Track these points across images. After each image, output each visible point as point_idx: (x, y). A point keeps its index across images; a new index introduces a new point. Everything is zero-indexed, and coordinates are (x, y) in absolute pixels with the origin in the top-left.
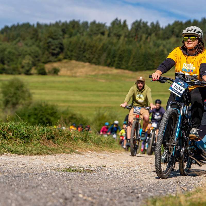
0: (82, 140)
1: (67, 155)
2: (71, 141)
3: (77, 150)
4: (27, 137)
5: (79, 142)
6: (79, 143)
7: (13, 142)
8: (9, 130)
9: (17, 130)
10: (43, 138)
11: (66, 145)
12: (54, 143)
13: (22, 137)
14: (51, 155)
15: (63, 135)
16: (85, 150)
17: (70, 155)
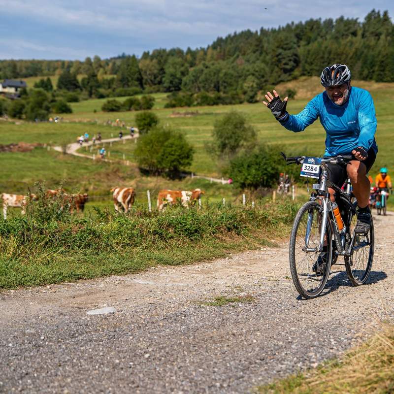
0: (286, 222)
1: (252, 253)
2: (267, 225)
3: (274, 239)
4: (196, 231)
5: (280, 226)
7: (174, 244)
8: (169, 225)
9: (181, 224)
10: (222, 229)
12: (238, 235)
13: (188, 233)
14: (225, 258)
15: (256, 218)
16: (286, 237)
17: (257, 252)
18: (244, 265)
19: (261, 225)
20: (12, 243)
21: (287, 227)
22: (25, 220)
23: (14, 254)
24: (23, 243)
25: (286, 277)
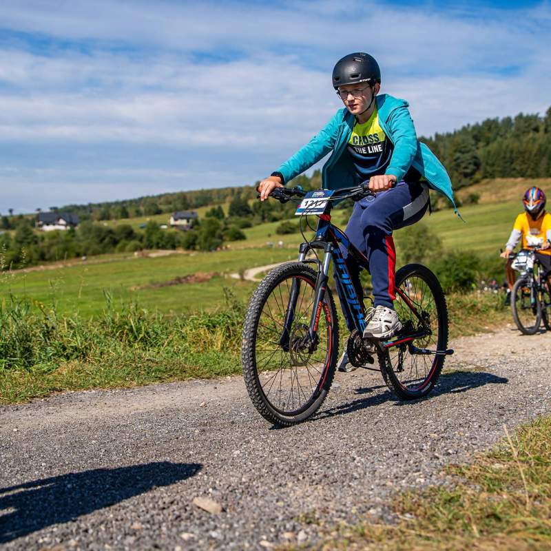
0: (497, 309)
1: (467, 338)
2: (477, 314)
3: (486, 326)
6: (490, 314)
11: (468, 323)
15: (465, 306)
16: (501, 324)
17: (472, 337)
18: (461, 348)
19: (471, 314)
20: (219, 337)
21: (498, 315)
22: (229, 315)
23: (222, 348)
24: (229, 336)
25: (513, 353)
